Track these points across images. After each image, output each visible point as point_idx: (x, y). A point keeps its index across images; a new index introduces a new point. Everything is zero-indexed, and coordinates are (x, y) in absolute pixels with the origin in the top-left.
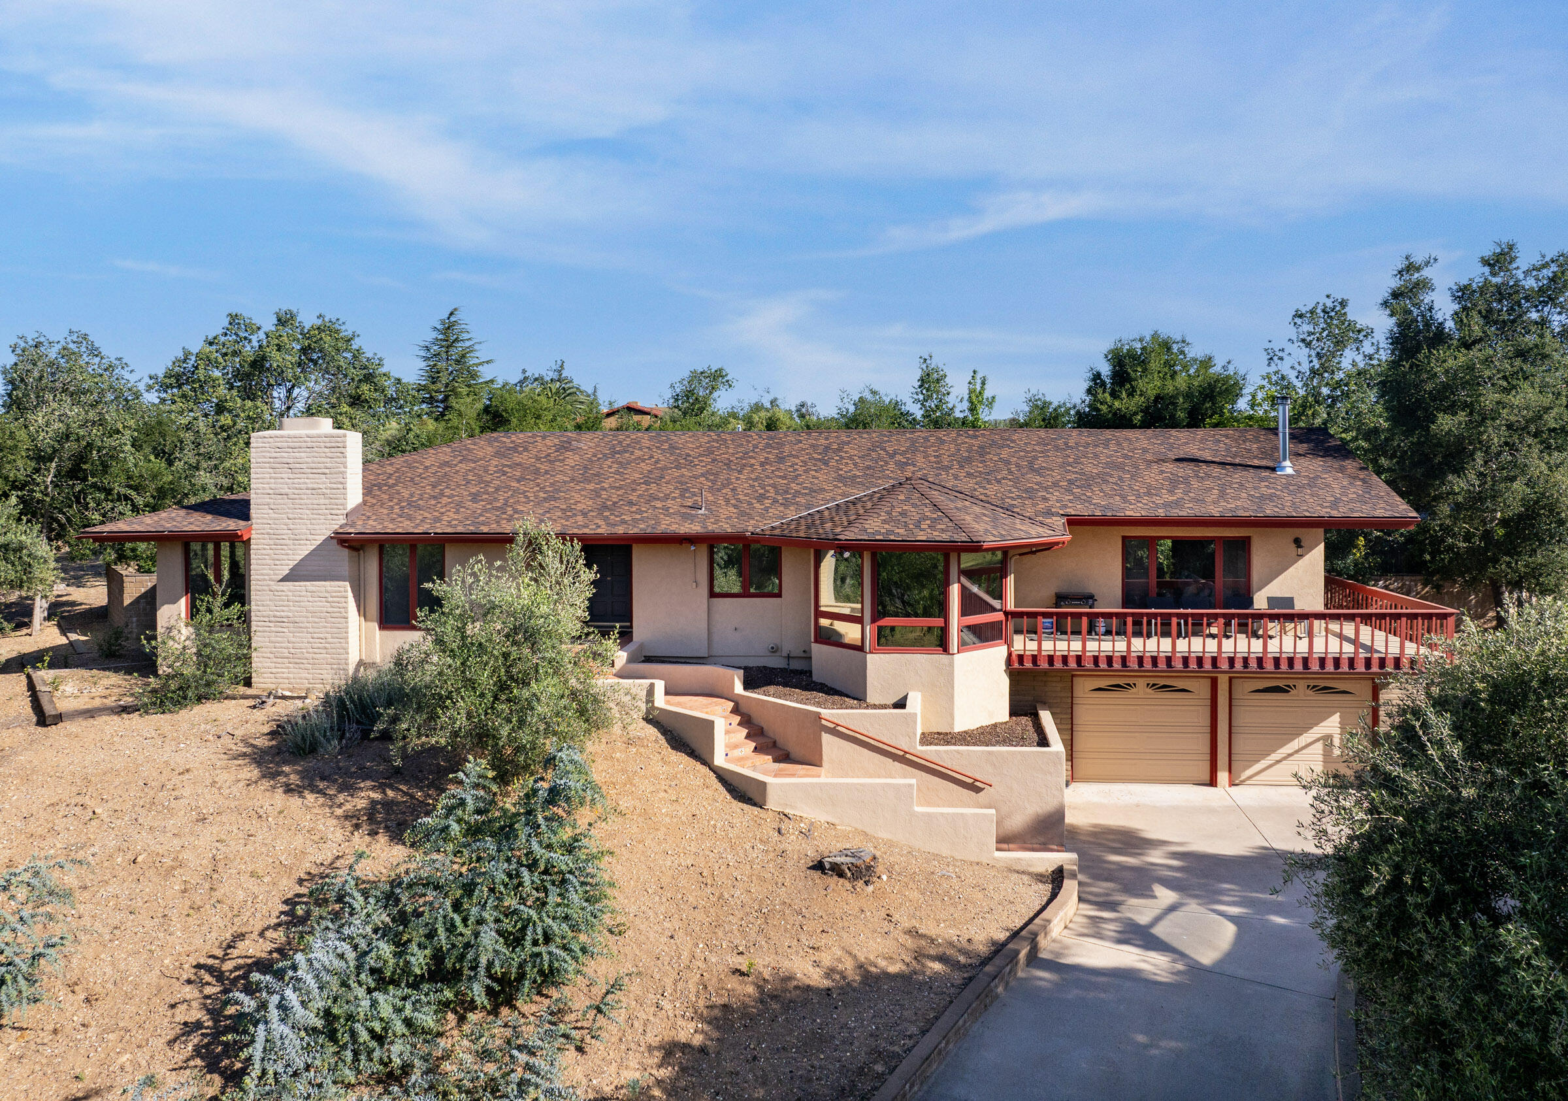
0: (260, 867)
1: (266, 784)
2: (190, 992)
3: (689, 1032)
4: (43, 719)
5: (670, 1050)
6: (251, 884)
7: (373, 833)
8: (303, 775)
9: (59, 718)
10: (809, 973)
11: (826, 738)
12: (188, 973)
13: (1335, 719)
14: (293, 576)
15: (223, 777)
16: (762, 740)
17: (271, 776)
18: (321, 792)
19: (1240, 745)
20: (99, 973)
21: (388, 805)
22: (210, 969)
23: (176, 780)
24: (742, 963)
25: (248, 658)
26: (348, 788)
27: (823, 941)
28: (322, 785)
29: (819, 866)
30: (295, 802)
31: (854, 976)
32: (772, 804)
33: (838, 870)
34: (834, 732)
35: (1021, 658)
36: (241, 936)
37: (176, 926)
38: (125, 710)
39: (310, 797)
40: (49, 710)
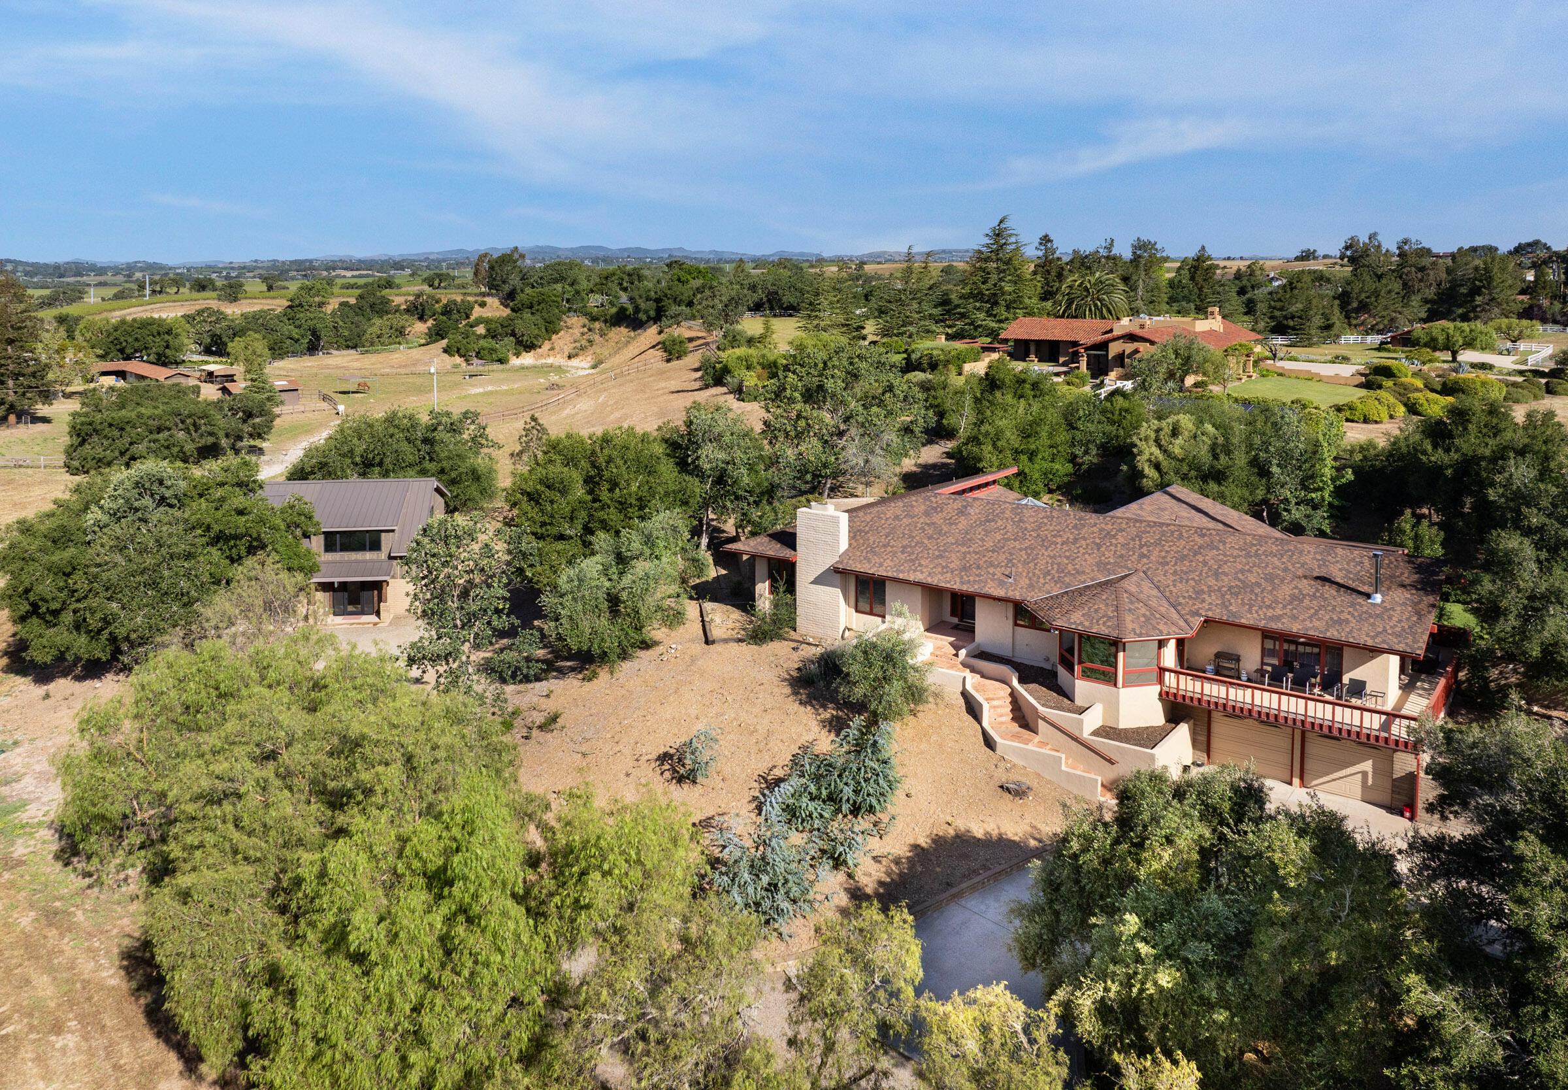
0: (784, 738)
1: (792, 698)
2: (756, 785)
3: (923, 841)
4: (707, 642)
5: (915, 847)
6: (780, 744)
7: (830, 731)
8: (809, 696)
9: (713, 642)
10: (979, 832)
11: (1040, 721)
12: (756, 778)
13: (1370, 762)
14: (817, 581)
15: (776, 690)
16: (1018, 714)
17: (795, 693)
18: (813, 706)
19: (1309, 765)
20: (727, 770)
21: (838, 718)
22: (763, 778)
23: (758, 688)
24: (950, 819)
25: (794, 619)
26: (825, 707)
27: (988, 819)
28: (814, 702)
29: (1002, 787)
30: (802, 709)
31: (995, 837)
32: (998, 752)
33: (1008, 790)
34: (1044, 719)
35: (1167, 693)
36: (775, 767)
37: (753, 757)
38: (740, 640)
39: (809, 708)
40: (710, 639)
